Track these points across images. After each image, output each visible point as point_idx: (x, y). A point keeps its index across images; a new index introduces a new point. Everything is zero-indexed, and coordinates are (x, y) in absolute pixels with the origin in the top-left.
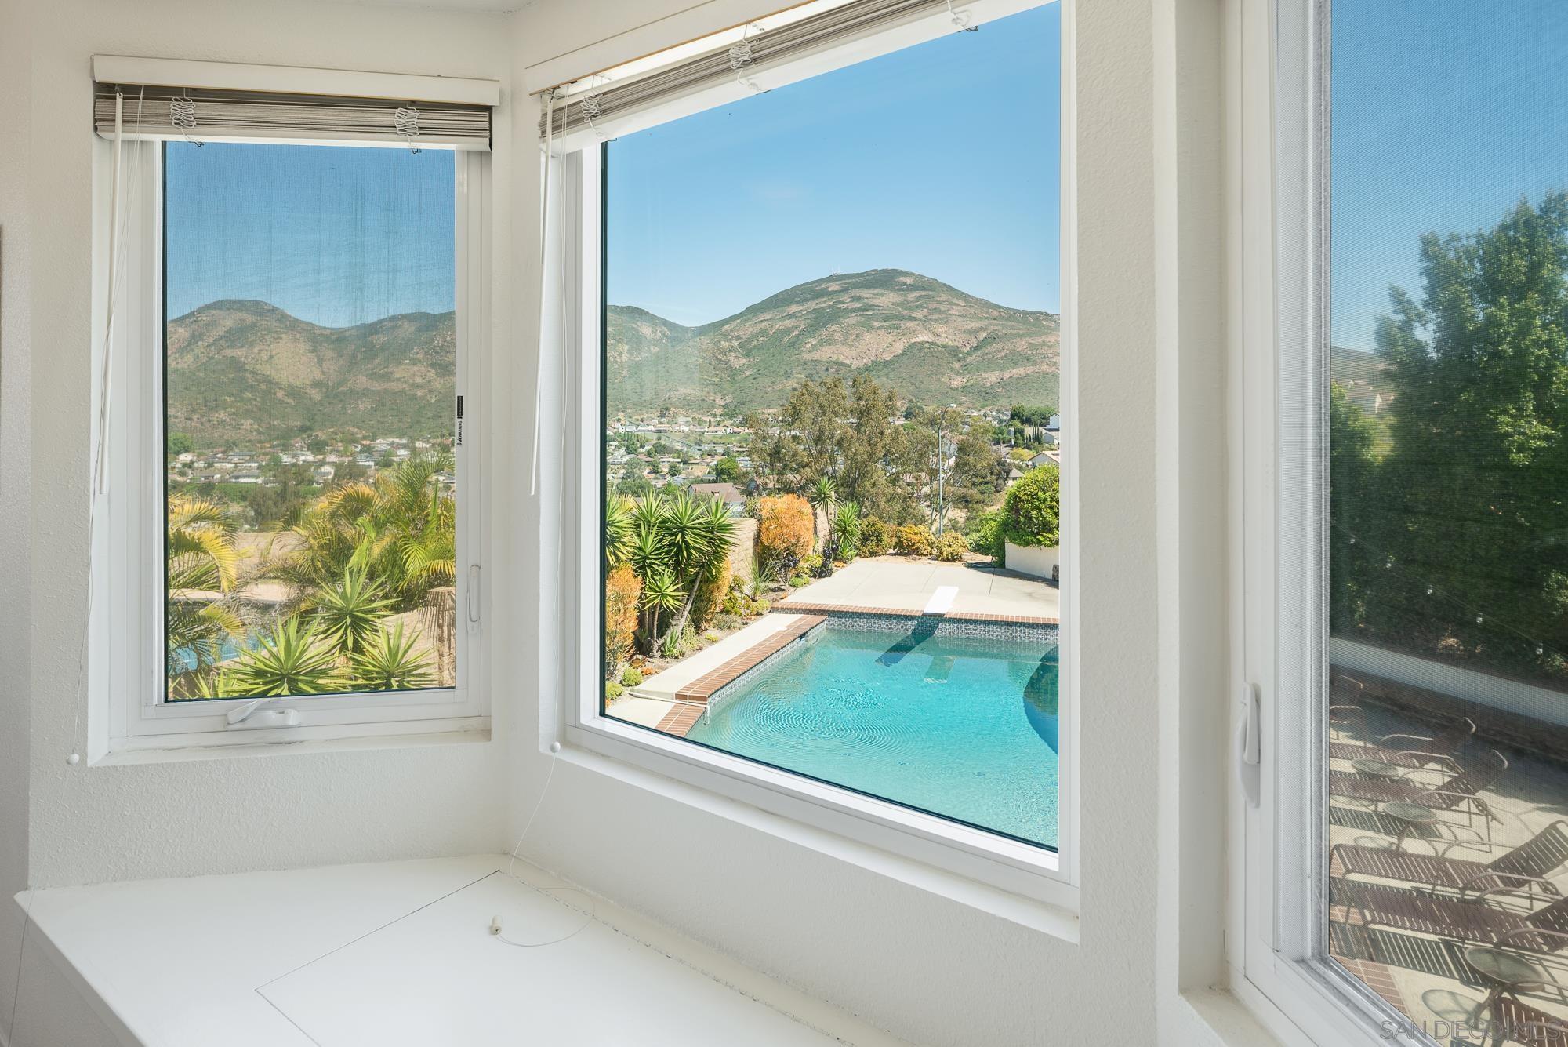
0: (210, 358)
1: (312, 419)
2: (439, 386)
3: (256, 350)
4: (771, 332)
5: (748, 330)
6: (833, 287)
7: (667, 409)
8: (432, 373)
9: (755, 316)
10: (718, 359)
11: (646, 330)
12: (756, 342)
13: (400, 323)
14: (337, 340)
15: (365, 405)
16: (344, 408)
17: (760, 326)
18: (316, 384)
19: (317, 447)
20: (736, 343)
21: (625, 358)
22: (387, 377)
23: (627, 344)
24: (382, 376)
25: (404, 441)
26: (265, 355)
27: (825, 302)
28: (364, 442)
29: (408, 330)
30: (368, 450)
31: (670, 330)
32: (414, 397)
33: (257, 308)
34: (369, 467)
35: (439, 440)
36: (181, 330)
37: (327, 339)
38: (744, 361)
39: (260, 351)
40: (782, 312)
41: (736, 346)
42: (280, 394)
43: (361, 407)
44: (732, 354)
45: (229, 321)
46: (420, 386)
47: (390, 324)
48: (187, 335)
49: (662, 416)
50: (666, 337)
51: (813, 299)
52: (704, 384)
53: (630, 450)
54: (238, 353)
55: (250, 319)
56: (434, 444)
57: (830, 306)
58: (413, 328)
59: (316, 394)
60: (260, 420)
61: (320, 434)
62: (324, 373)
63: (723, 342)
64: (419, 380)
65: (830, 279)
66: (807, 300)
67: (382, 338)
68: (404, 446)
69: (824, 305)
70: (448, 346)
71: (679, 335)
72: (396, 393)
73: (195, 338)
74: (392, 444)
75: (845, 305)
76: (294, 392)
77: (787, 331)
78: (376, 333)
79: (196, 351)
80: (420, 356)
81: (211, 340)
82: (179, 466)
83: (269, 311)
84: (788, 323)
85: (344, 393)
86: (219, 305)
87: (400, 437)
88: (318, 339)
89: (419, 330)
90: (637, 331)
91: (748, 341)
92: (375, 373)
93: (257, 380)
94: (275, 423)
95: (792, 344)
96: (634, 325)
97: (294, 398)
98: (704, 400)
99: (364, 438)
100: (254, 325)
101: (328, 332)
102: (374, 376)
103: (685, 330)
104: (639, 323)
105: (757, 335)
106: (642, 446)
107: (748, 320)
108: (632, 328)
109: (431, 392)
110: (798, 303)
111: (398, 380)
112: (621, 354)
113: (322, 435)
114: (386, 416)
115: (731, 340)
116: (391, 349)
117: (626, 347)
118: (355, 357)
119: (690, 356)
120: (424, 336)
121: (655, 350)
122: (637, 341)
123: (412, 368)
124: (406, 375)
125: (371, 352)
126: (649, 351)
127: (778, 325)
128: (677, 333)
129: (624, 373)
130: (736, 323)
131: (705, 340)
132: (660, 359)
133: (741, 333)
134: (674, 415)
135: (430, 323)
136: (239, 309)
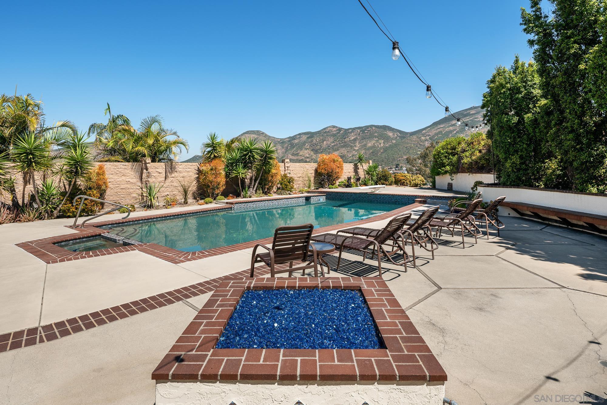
2: (314, 157)
4: (443, 133)
5: (433, 132)
6: (473, 112)
7: (398, 165)
8: (312, 153)
9: (437, 126)
10: (420, 144)
11: (391, 134)
12: (437, 137)
13: (302, 136)
14: (282, 142)
17: (439, 130)
20: (428, 138)
21: (382, 145)
22: (297, 155)
23: (383, 140)
24: (296, 154)
27: (468, 118)
29: (304, 138)
31: (400, 134)
33: (258, 133)
37: (279, 142)
40: (449, 124)
41: (428, 139)
44: (426, 142)
46: (308, 158)
47: (298, 136)
49: (397, 167)
50: (399, 136)
51: (463, 117)
52: (414, 154)
55: (256, 136)
57: (471, 120)
58: (306, 138)
63: (422, 138)
64: (308, 155)
65: (471, 109)
67: (296, 141)
69: (468, 120)
70: (317, 143)
71: (404, 136)
72: (300, 160)
75: (478, 119)
77: (451, 132)
78: (294, 139)
80: (308, 147)
83: (261, 134)
84: (451, 128)
86: (247, 132)
88: (277, 142)
89: (308, 138)
90: (387, 135)
91: (434, 136)
92: (294, 154)
96: (386, 133)
100: (257, 138)
101: (279, 140)
102: (293, 155)
103: (407, 133)
104: (388, 132)
105: (437, 134)
107: (433, 128)
108: (385, 133)
111: (301, 155)
112: (380, 144)
115: (426, 136)
116: (299, 145)
117: (383, 141)
118: (287, 148)
119: (408, 143)
120: (310, 140)
121: (394, 142)
122: (387, 139)
123: (306, 151)
124: (304, 154)
125: (293, 146)
126: (392, 142)
127: (447, 129)
128: (403, 135)
129: (382, 151)
130: (428, 129)
131: (415, 137)
132: (396, 145)
133: (430, 133)
134: (401, 167)
135: (311, 135)
136: (253, 134)
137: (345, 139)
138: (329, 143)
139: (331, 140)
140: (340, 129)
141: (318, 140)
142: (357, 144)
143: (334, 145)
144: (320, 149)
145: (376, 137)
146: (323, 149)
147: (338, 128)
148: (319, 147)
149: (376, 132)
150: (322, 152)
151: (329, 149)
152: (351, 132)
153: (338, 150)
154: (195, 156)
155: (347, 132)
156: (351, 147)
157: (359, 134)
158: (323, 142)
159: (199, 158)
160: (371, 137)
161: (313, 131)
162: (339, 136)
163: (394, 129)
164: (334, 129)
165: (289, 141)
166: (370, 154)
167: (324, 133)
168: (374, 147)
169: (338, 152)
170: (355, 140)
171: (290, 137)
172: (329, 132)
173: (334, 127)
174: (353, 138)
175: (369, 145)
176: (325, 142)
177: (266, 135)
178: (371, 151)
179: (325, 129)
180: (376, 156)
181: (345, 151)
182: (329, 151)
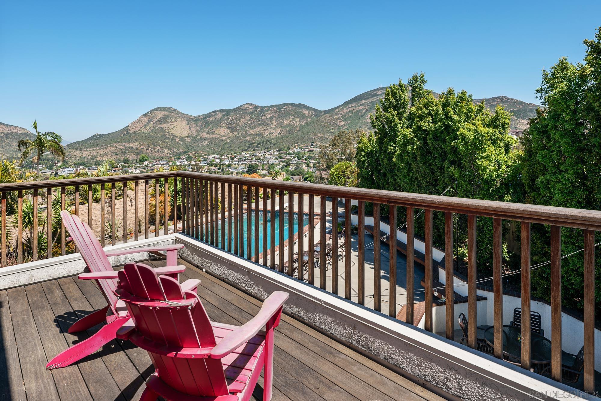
0: (155, 128)
1: (188, 149)
2: (231, 136)
3: (169, 125)
4: (354, 112)
5: (345, 111)
6: (379, 93)
7: (313, 142)
8: (228, 131)
9: (348, 105)
10: (333, 123)
11: (306, 112)
12: (348, 115)
13: (217, 113)
14: (196, 120)
15: (205, 143)
16: (198, 144)
17: (350, 109)
18: (189, 136)
19: (189, 159)
20: (340, 116)
21: (298, 123)
22: (213, 133)
24: (211, 133)
25: (218, 156)
26: (172, 126)
28: (205, 157)
29: (220, 115)
30: (206, 160)
31: (315, 112)
32: (222, 140)
33: (169, 109)
34: (206, 166)
35: (230, 156)
36: (145, 118)
37: (193, 119)
38: (343, 123)
39: (170, 125)
40: (359, 103)
42: (177, 140)
43: (204, 144)
44: (339, 120)
45: (160, 115)
46: (224, 136)
47: (213, 114)
48: (147, 120)
49: (312, 145)
50: (314, 115)
51: (371, 98)
52: (328, 132)
53: (299, 158)
54: (163, 126)
55: (167, 114)
56: (228, 157)
57: (377, 100)
58: (222, 115)
59: (189, 140)
60: (170, 149)
61: (190, 154)
62: (192, 132)
63: (335, 116)
64: (224, 134)
65: (378, 89)
66: (368, 98)
67: (211, 119)
68: (218, 158)
69: (375, 100)
70: (234, 121)
72: (216, 139)
73: (150, 121)
74: (214, 157)
76: (182, 139)
77: (360, 111)
78: (209, 117)
79: (150, 126)
80: (224, 125)
81: (154, 122)
82: (143, 166)
83: (173, 110)
84: (361, 108)
85: (198, 139)
86: (157, 109)
87: (217, 155)
88: (190, 120)
89: (224, 115)
90: (302, 113)
91: (345, 115)
93: (169, 135)
94: (175, 150)
95: (362, 116)
96: (301, 111)
97: (182, 141)
98: (327, 139)
99: (205, 155)
100: (168, 115)
101: (193, 117)
102: (208, 133)
103: (321, 112)
104: (303, 110)
105: (348, 113)
106: (303, 157)
107: (345, 107)
109: (228, 138)
110: (365, 99)
111: (216, 134)
112: (296, 122)
113: (191, 155)
114: (212, 147)
115: (338, 115)
116: (214, 123)
117: (298, 119)
118: (202, 126)
119: (322, 122)
120: (225, 118)
121: (309, 120)
122: (302, 117)
123: (221, 129)
124: (219, 132)
125: (207, 124)
126: (307, 120)
127: (357, 109)
128: (318, 113)
129: (298, 129)
130: (340, 108)
131: (328, 115)
132: (311, 123)
133: (342, 112)
134: (316, 145)
135: (227, 113)
136: (163, 110)
137: (262, 117)
138: (246, 121)
139: (248, 117)
140: (257, 107)
141: (234, 118)
142: (274, 122)
143: (251, 123)
144: (236, 127)
145: (292, 115)
146: (240, 127)
147: (254, 106)
148: (235, 125)
149: (292, 110)
150: (238, 130)
151: (246, 127)
152: (268, 110)
153: (255, 128)
154: (95, 135)
155: (264, 110)
156: (268, 125)
157: (276, 112)
158: (239, 120)
159: (100, 137)
160: (287, 115)
161: (229, 108)
162: (256, 114)
163: (309, 107)
164: (251, 107)
165: (204, 119)
166: (286, 132)
167: (240, 111)
168: (290, 125)
169: (255, 130)
170: (272, 118)
171: (204, 115)
172: (245, 109)
173: (251, 104)
174: (269, 116)
175: (286, 123)
176: (241, 120)
177: (178, 112)
178: (288, 129)
179: (241, 106)
180: (292, 134)
181: (262, 129)
182: (245, 129)
